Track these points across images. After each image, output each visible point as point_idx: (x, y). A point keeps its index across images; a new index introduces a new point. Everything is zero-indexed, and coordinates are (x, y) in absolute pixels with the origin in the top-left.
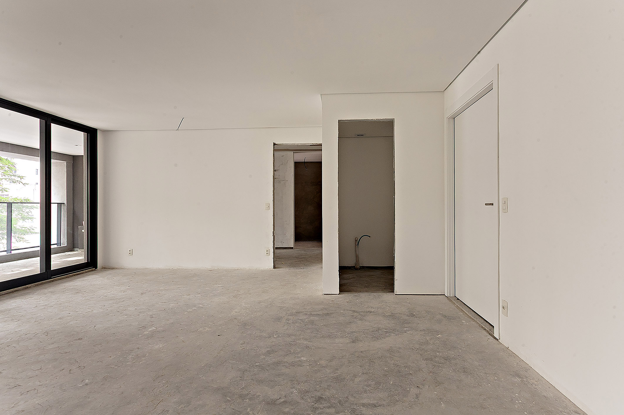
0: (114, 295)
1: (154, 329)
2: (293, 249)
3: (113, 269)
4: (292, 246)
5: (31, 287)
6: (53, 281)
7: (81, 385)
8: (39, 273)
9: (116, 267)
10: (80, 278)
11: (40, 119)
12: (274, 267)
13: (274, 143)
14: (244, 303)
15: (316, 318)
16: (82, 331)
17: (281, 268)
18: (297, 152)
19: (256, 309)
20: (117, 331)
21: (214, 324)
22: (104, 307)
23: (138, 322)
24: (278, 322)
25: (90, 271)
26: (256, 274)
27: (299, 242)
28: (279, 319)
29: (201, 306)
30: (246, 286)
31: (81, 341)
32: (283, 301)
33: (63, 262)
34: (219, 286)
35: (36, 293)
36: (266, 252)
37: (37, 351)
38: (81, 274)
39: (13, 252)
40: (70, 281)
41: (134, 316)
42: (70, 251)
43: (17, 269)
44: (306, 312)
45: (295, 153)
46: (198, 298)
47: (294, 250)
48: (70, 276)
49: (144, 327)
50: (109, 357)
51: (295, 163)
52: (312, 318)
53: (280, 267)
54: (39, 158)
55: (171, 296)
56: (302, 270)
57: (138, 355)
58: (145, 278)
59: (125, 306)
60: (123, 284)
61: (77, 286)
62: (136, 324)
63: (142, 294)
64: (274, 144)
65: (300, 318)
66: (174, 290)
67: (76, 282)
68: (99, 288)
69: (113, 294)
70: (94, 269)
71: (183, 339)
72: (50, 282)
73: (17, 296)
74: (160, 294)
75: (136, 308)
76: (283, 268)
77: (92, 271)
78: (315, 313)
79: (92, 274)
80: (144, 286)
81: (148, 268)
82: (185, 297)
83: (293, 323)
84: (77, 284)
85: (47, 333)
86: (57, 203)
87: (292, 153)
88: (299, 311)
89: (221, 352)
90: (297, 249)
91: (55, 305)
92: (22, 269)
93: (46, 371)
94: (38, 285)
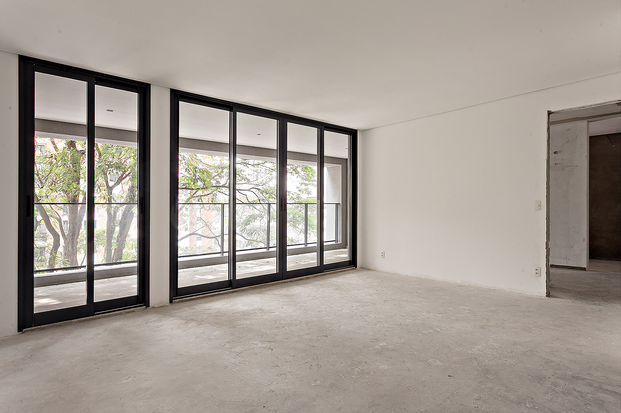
0: (363, 298)
1: (385, 344)
2: (585, 270)
3: (369, 270)
4: (585, 266)
5: (310, 278)
6: (325, 275)
7: (314, 385)
8: (316, 266)
9: (371, 268)
10: (343, 275)
11: (317, 128)
12: (548, 295)
13: (548, 111)
14: (493, 339)
15: (610, 398)
16: (330, 329)
17: (559, 298)
18: (595, 119)
19: (507, 352)
20: (354, 337)
21: (447, 358)
22: (352, 308)
23: (373, 333)
24: (538, 383)
25: (351, 270)
26: (518, 300)
27: (599, 261)
28: (540, 379)
29: (438, 329)
30: (499, 316)
31: (326, 338)
32: (552, 352)
33: (337, 257)
34: (466, 309)
35: (312, 284)
36: (534, 271)
37: (297, 338)
38: (345, 271)
39: (309, 246)
40: (336, 276)
41: (372, 325)
42: (344, 248)
43: (308, 260)
44: (591, 382)
45: (591, 122)
46: (438, 318)
47: (587, 272)
48: (337, 271)
49: (377, 340)
50: (340, 363)
51: (591, 138)
52: (601, 395)
53: (559, 296)
54: (317, 163)
55: (410, 310)
56: (597, 307)
57: (363, 370)
58: (392, 284)
59: (368, 312)
60: (373, 287)
61: (339, 282)
62: (371, 334)
63: (385, 301)
64: (549, 113)
65: (578, 389)
66: (415, 303)
67: (340, 278)
68: (353, 288)
69: (362, 296)
70: (355, 267)
71: (409, 366)
72: (323, 275)
73: (301, 284)
74: (401, 305)
75: (376, 315)
76: (562, 298)
77: (353, 269)
78: (609, 388)
79: (353, 273)
80: (389, 293)
81: (398, 273)
82: (424, 314)
83: (563, 393)
84: (339, 281)
85: (307, 323)
86: (336, 204)
87: (585, 123)
88: (578, 375)
89: (447, 401)
90: (592, 271)
91: (320, 298)
92: (310, 261)
93: (296, 360)
94: (315, 277)
